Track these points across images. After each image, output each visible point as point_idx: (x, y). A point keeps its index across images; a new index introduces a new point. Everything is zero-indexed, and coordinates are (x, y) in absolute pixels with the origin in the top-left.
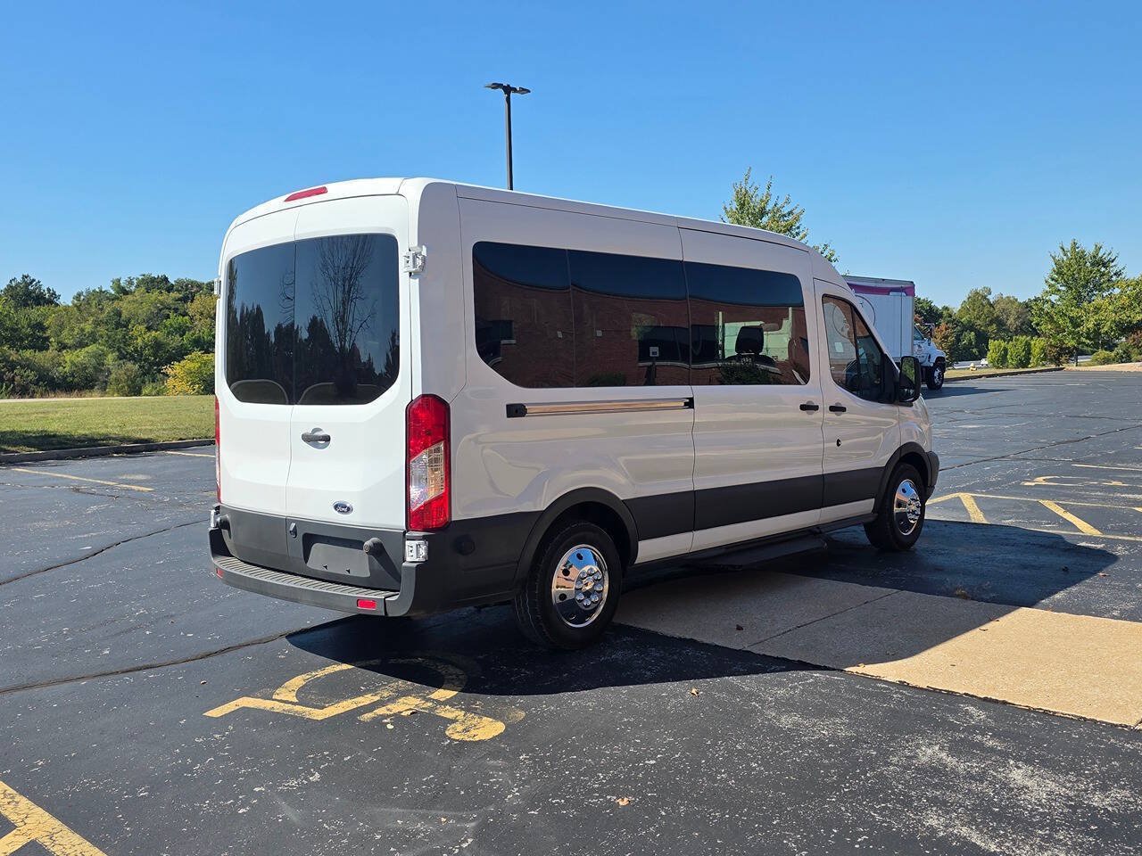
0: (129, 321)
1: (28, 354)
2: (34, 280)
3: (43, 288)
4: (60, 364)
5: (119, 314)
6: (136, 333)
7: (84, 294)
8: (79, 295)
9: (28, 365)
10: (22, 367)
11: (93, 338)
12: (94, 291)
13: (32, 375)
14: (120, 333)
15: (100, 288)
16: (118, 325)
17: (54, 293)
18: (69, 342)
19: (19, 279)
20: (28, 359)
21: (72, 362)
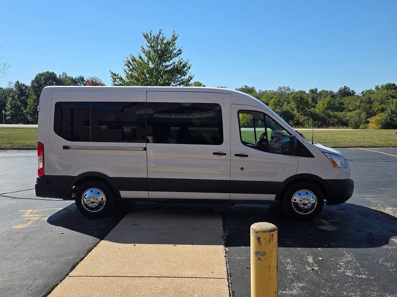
0: (373, 101)
1: (336, 113)
2: (348, 88)
3: (350, 90)
4: (346, 117)
5: (370, 98)
6: (375, 105)
7: (365, 91)
8: (363, 92)
9: (336, 117)
10: (333, 117)
11: (359, 107)
12: (369, 90)
13: (336, 120)
14: (368, 106)
15: (371, 89)
16: (369, 103)
17: (354, 92)
18: (351, 109)
19: (343, 88)
20: (336, 115)
21: (350, 116)
